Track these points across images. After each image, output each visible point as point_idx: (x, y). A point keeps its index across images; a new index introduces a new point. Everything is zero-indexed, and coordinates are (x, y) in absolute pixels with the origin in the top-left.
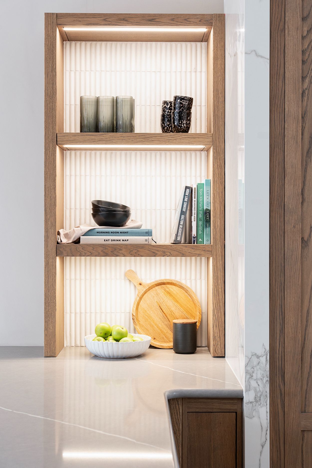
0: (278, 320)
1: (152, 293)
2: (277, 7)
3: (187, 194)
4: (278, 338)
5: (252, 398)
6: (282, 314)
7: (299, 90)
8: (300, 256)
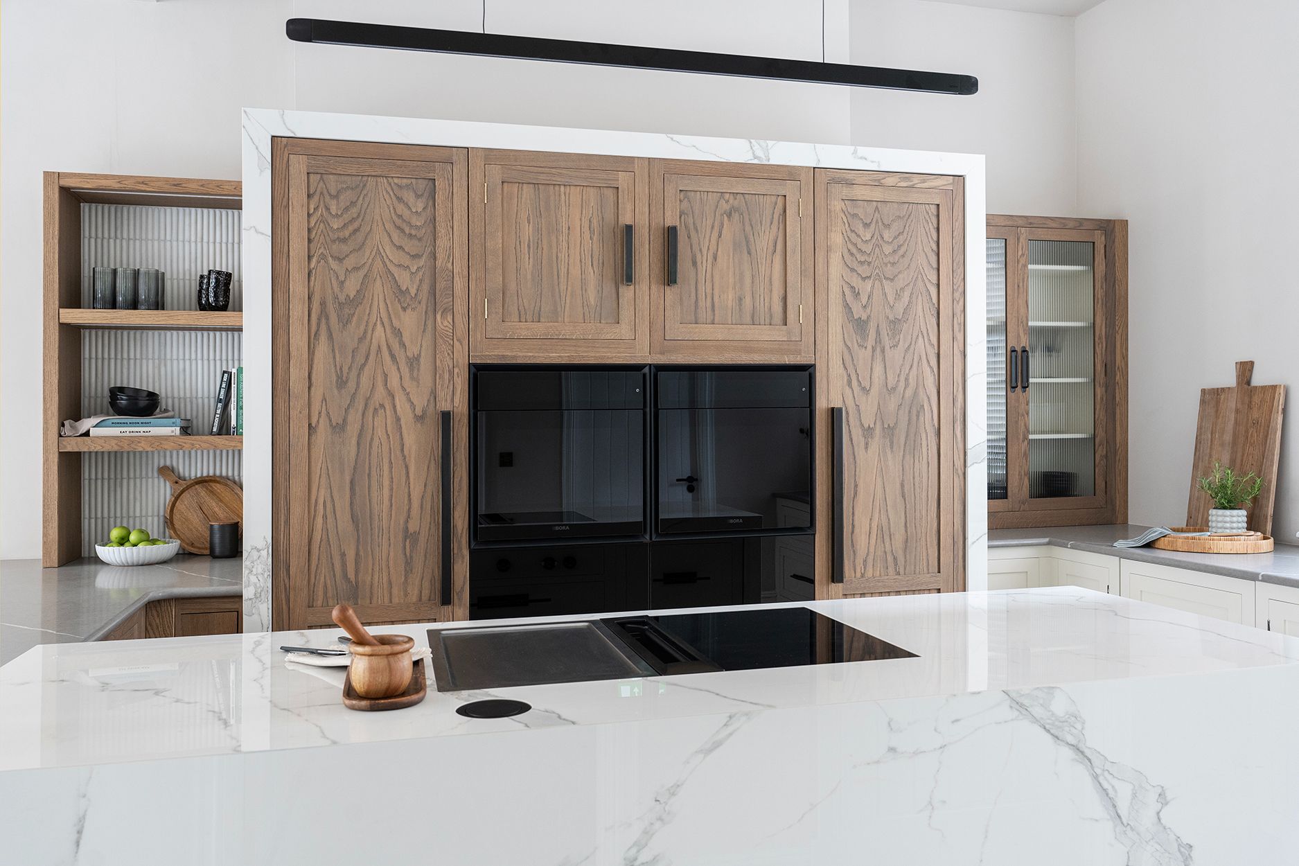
0: (283, 511)
1: (191, 491)
2: (280, 182)
3: (225, 380)
4: (282, 529)
5: (252, 596)
6: (287, 505)
7: (305, 270)
8: (307, 442)
